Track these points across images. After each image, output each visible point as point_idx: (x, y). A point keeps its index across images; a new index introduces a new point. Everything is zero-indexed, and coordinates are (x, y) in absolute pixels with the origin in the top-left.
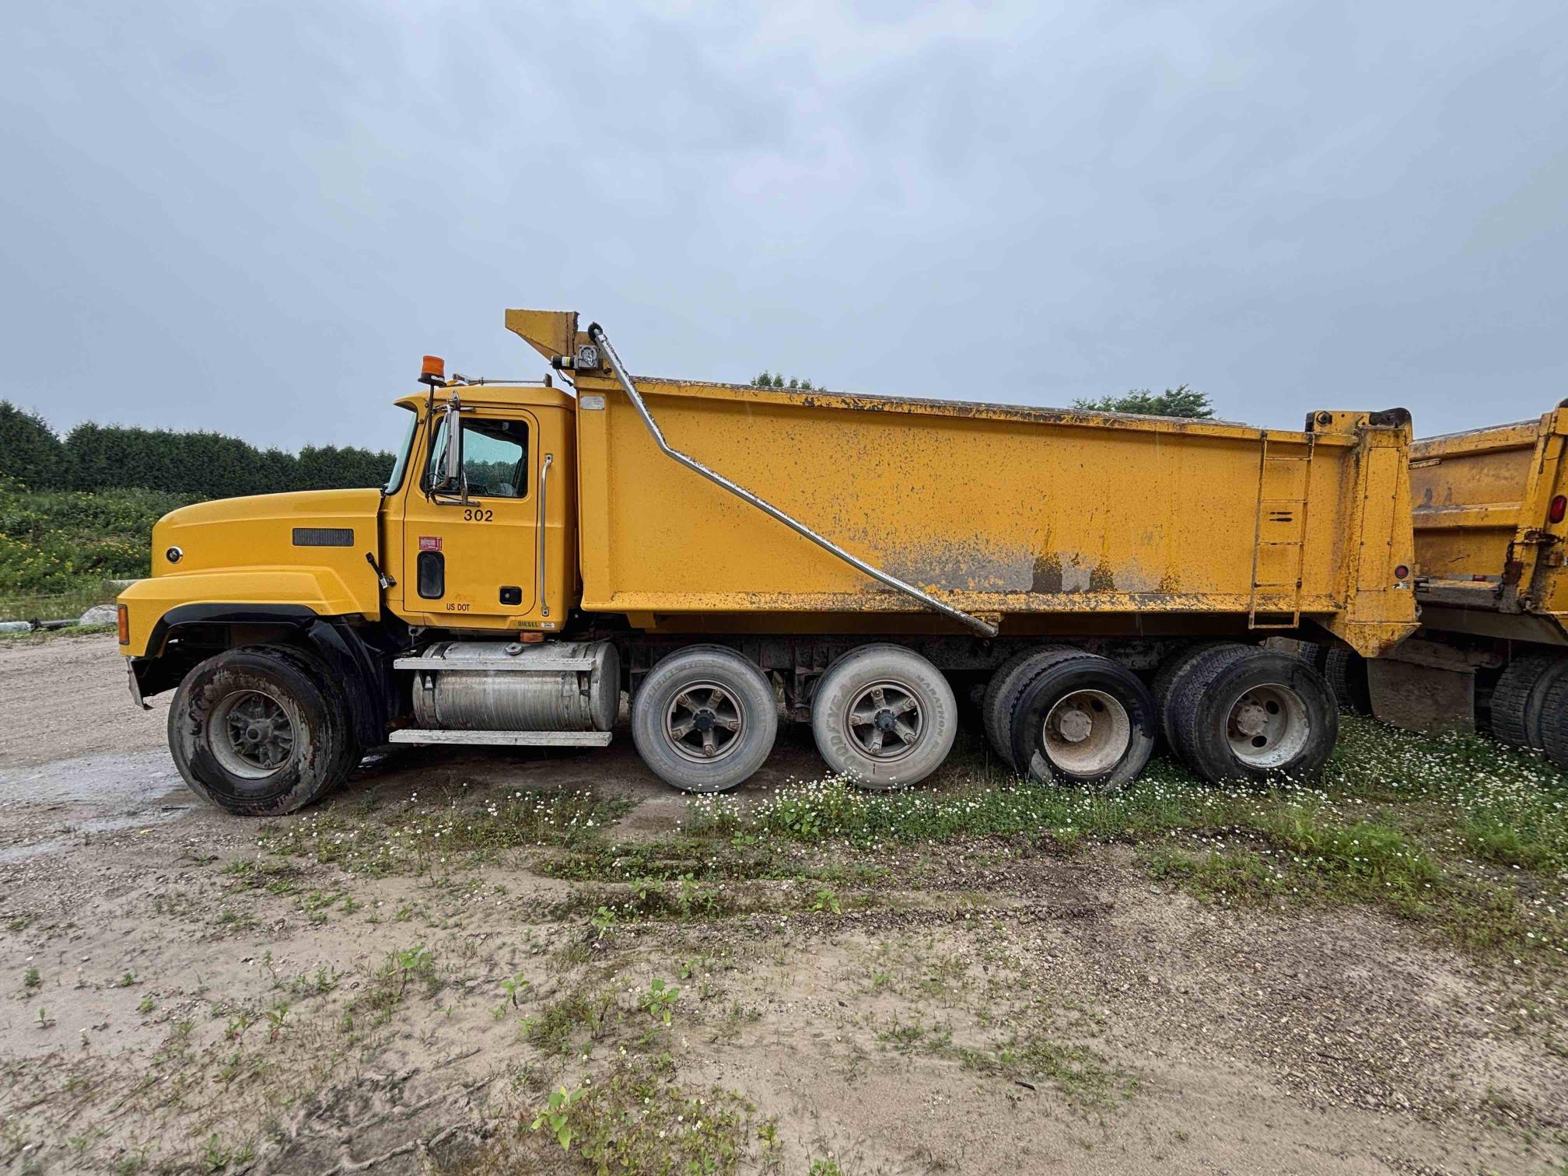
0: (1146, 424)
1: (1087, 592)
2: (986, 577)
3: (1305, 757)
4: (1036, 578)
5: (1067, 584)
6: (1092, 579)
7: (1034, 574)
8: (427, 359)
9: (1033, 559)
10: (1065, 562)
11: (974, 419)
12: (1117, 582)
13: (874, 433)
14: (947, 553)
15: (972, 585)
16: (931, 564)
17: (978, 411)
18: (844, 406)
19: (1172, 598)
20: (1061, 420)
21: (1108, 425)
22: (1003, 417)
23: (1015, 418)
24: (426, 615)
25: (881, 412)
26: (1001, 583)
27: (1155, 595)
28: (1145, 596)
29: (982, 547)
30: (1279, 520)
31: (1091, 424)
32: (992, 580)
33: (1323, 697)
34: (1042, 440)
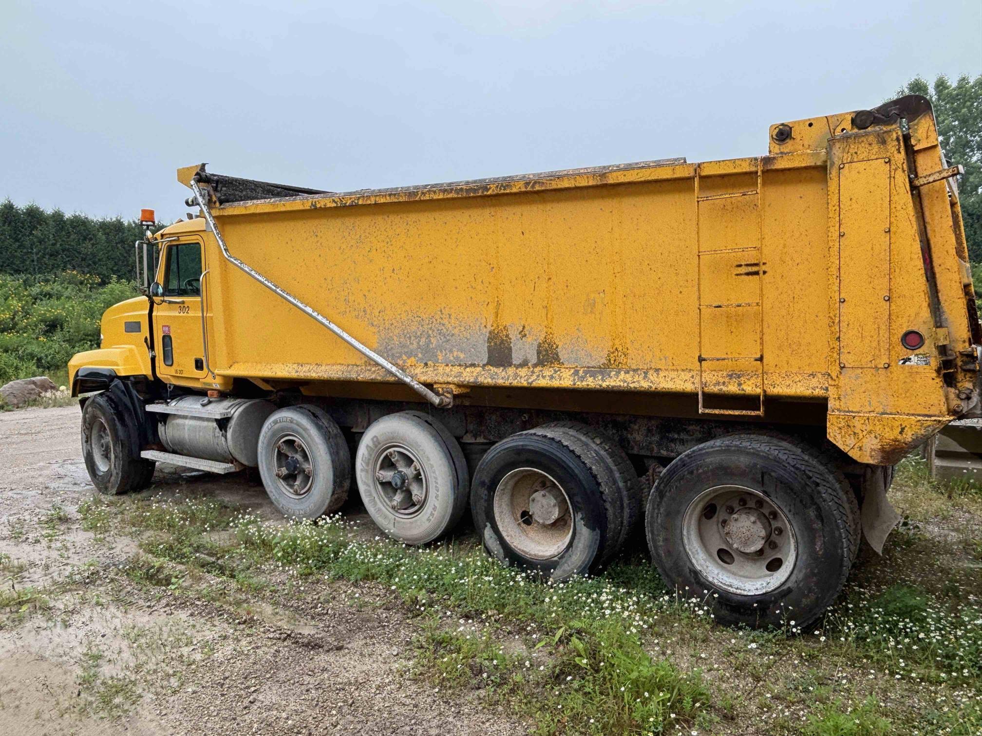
0: (566, 181)
1: (535, 366)
2: (451, 351)
3: (789, 591)
4: (490, 351)
5: (517, 358)
6: (539, 352)
7: (489, 347)
8: (143, 211)
9: (486, 332)
10: (514, 335)
11: (421, 201)
12: (563, 355)
13: (364, 224)
14: (421, 328)
15: (440, 358)
16: (410, 338)
17: (423, 193)
18: (334, 205)
19: (618, 373)
20: (488, 190)
21: (529, 189)
22: (441, 197)
23: (450, 196)
24: (169, 377)
25: (357, 205)
26: (462, 356)
27: (603, 370)
28: (591, 371)
29: (445, 321)
30: (748, 274)
31: (514, 190)
32: (455, 354)
33: (812, 513)
34: (487, 212)
